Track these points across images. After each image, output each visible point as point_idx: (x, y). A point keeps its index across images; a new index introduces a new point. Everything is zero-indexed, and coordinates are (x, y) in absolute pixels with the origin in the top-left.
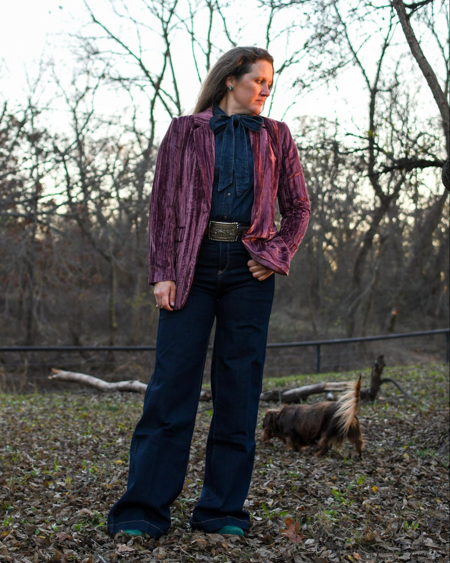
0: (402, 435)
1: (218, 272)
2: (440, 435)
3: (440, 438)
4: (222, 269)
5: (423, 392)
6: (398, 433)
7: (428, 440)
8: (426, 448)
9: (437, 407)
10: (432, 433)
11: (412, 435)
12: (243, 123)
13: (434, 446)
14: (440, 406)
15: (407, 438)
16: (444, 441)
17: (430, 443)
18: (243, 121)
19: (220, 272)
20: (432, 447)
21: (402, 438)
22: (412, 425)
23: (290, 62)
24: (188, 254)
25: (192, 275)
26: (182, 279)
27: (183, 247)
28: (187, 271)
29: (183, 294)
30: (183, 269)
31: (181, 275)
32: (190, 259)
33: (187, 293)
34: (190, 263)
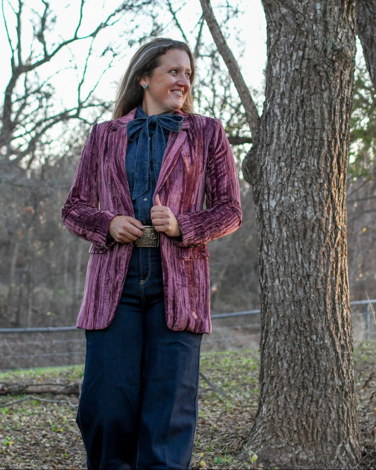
0: (202, 438)
1: (139, 282)
2: (240, 439)
3: (239, 443)
4: (144, 279)
5: (234, 383)
6: (199, 436)
7: (227, 444)
8: (223, 454)
9: (245, 403)
10: (233, 436)
11: (212, 438)
12: (160, 123)
13: (233, 452)
14: (248, 401)
15: (207, 441)
16: (242, 448)
17: (229, 448)
18: (161, 121)
19: (142, 282)
20: (231, 453)
21: (202, 441)
22: (215, 426)
23: (106, 25)
24: (112, 267)
25: (120, 289)
26: (108, 295)
27: (107, 260)
28: (114, 286)
29: (110, 311)
30: (108, 284)
31: (105, 290)
32: (116, 272)
33: (114, 309)
34: (118, 277)
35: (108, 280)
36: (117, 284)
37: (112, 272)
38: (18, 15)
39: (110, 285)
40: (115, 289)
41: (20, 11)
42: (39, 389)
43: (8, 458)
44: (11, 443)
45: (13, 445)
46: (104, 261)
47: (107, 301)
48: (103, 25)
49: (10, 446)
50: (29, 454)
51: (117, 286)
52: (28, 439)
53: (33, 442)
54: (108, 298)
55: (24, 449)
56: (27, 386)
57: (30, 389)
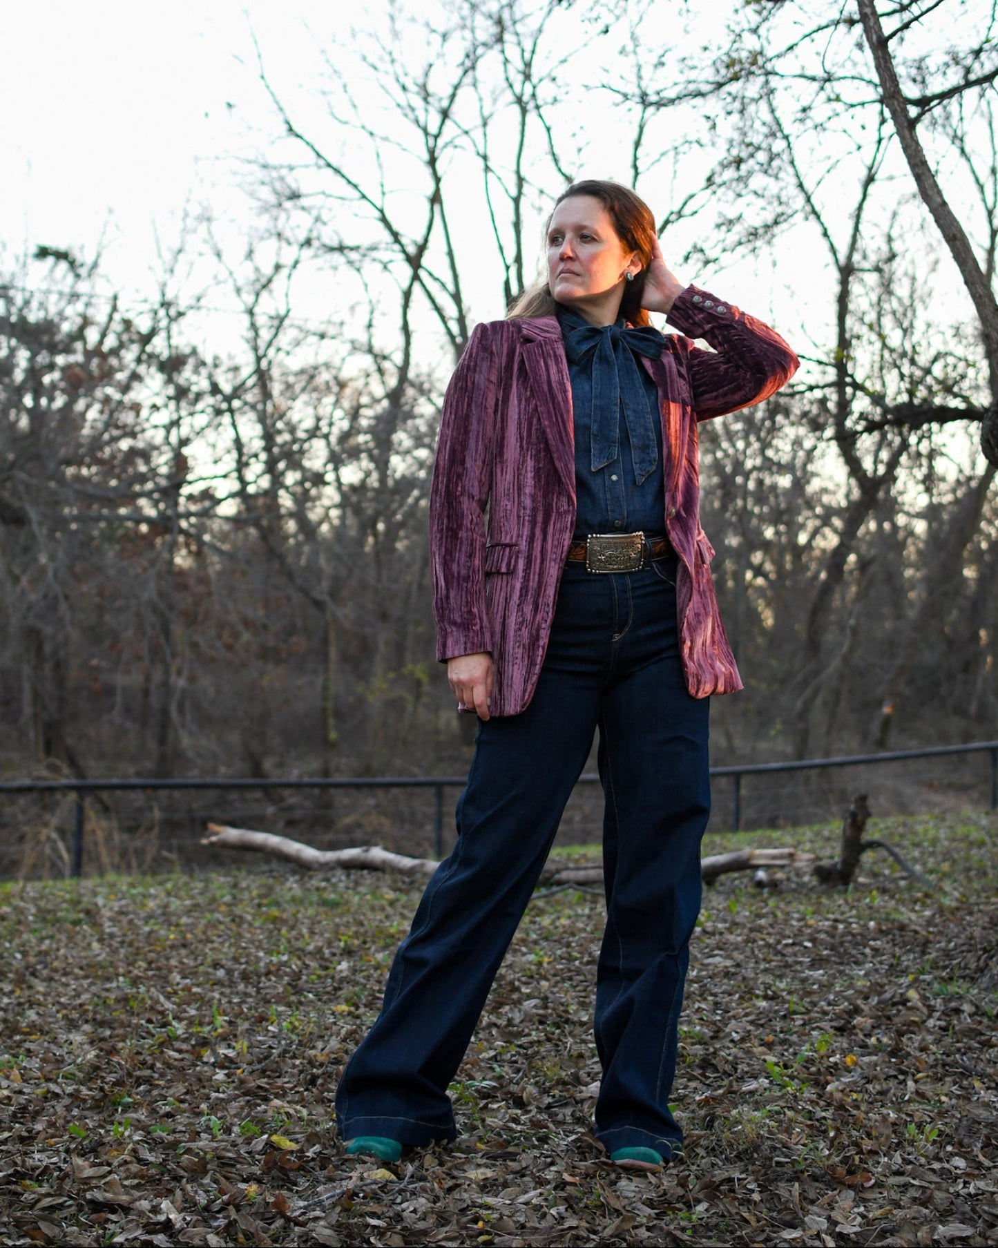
0: (905, 953)
1: (610, 637)
2: (981, 953)
3: (979, 959)
4: (620, 632)
5: (946, 867)
6: (897, 949)
7: (955, 962)
8: (951, 979)
9: (974, 898)
10: (964, 948)
11: (924, 953)
12: (628, 343)
13: (967, 976)
14: (979, 896)
15: (915, 958)
16: (987, 966)
17: (960, 968)
18: (627, 338)
19: (617, 637)
20: (964, 977)
21: (903, 958)
22: (924, 933)
23: (680, 215)
24: (530, 599)
25: (544, 640)
26: (521, 651)
27: (518, 586)
28: (531, 633)
29: (526, 681)
30: (520, 629)
31: (516, 642)
32: (536, 608)
33: (535, 678)
34: (539, 617)
35: (522, 623)
36: (538, 631)
37: (528, 609)
38: (517, 201)
39: (525, 633)
40: (535, 639)
41: (520, 193)
42: (581, 875)
43: (544, 983)
44: (546, 960)
45: (549, 963)
46: (513, 588)
47: (518, 661)
48: (673, 217)
49: (545, 965)
50: (581, 978)
51: (538, 635)
52: (575, 954)
53: (585, 959)
54: (519, 656)
55: (570, 970)
56: (558, 871)
57: (564, 875)
